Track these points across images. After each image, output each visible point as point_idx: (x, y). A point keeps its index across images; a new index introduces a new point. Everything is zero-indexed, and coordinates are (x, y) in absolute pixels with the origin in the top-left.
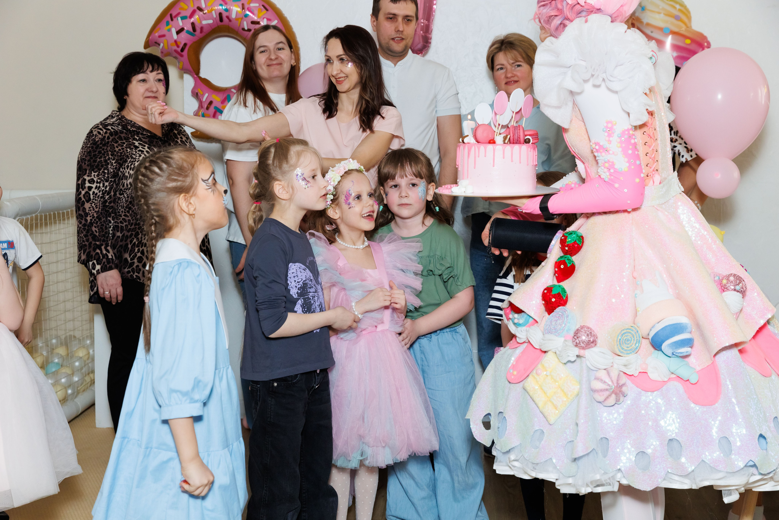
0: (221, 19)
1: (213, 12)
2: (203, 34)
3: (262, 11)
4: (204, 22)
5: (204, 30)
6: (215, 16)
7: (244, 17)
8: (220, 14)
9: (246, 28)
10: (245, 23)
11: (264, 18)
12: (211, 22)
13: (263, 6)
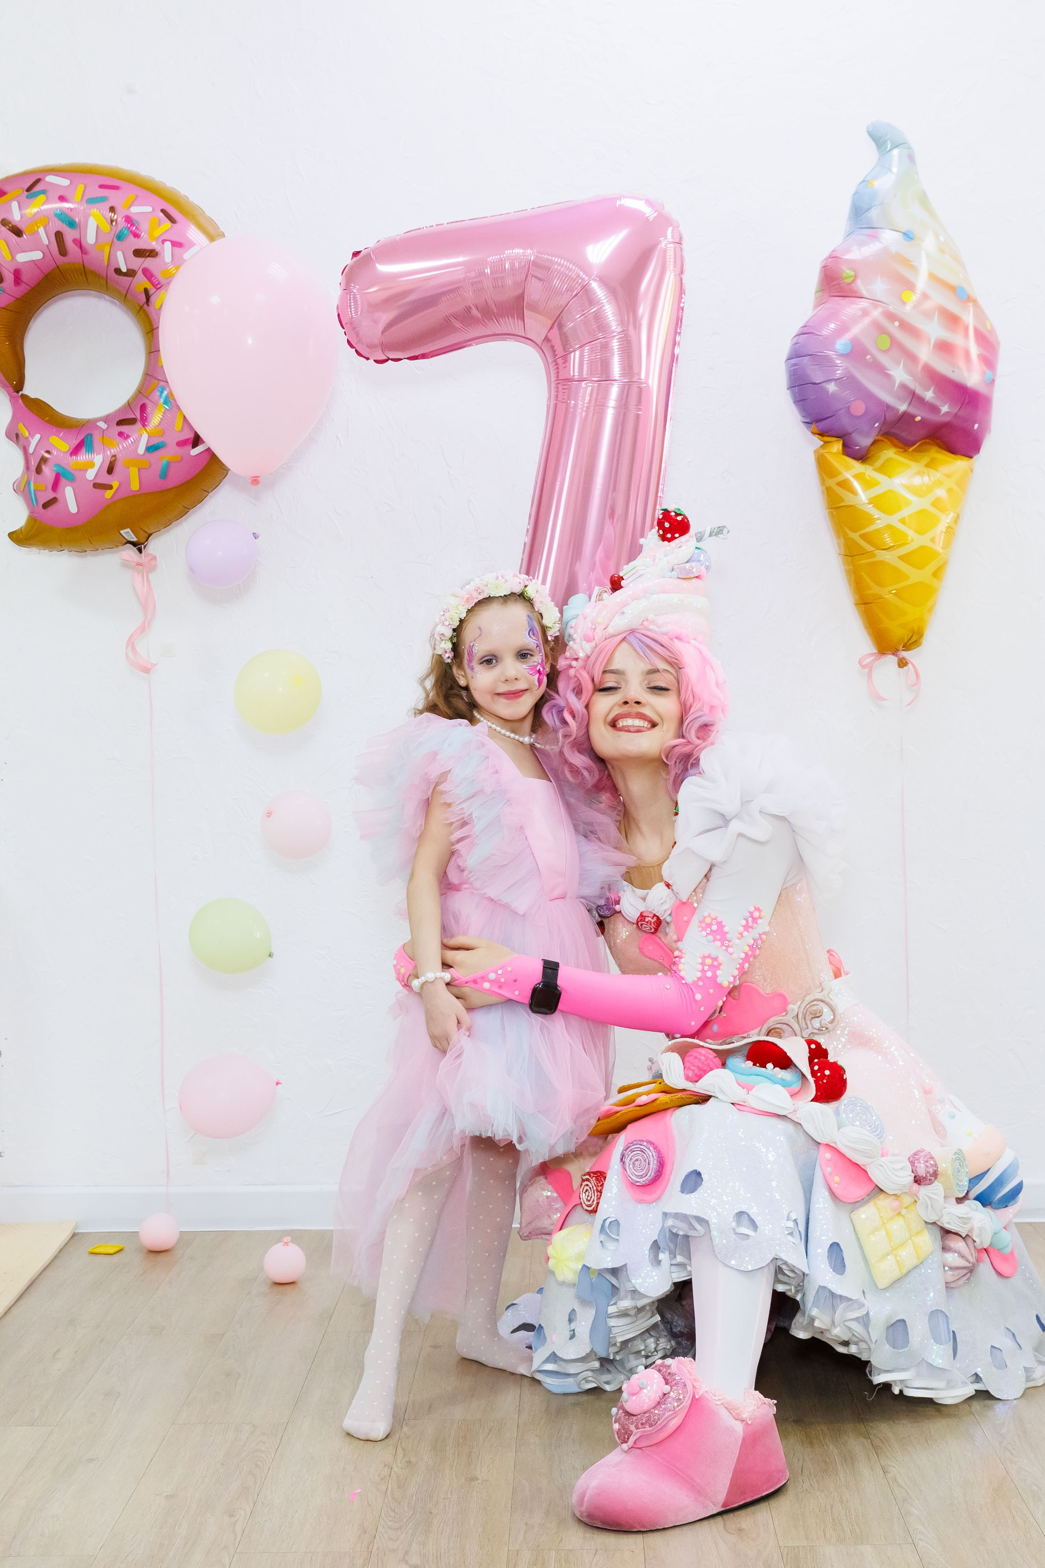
0: (63, 251)
1: (41, 231)
2: (23, 289)
3: (159, 225)
4: (22, 258)
5: (24, 277)
6: (45, 241)
7: (115, 239)
8: (59, 235)
9: (124, 270)
10: (120, 255)
11: (163, 241)
12: (37, 255)
13: (163, 211)
